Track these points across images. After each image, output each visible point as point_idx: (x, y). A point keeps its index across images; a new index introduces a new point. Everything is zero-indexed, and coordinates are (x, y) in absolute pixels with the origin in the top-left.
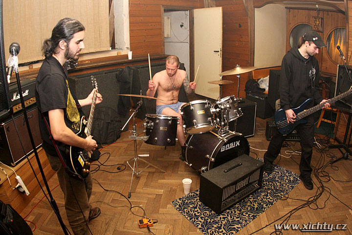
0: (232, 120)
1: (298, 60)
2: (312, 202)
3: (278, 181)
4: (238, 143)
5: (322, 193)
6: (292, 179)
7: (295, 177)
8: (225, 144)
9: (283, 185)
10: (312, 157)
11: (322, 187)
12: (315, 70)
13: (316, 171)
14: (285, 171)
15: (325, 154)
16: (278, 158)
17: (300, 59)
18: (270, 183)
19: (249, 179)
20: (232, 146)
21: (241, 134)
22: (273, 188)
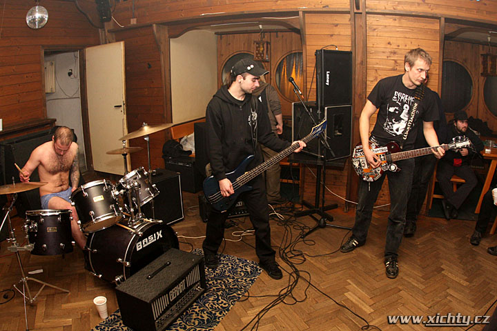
0: (145, 203)
1: (229, 105)
2: (286, 294)
3: (229, 276)
4: (160, 235)
5: (297, 279)
6: (249, 269)
7: (253, 267)
8: (141, 239)
9: (238, 281)
10: (271, 234)
11: (296, 271)
12: (256, 114)
13: (281, 252)
14: (237, 261)
15: (292, 227)
16: (223, 244)
17: (232, 104)
18: (219, 281)
19: (186, 282)
20: (151, 239)
21: (161, 221)
22: (224, 287)
